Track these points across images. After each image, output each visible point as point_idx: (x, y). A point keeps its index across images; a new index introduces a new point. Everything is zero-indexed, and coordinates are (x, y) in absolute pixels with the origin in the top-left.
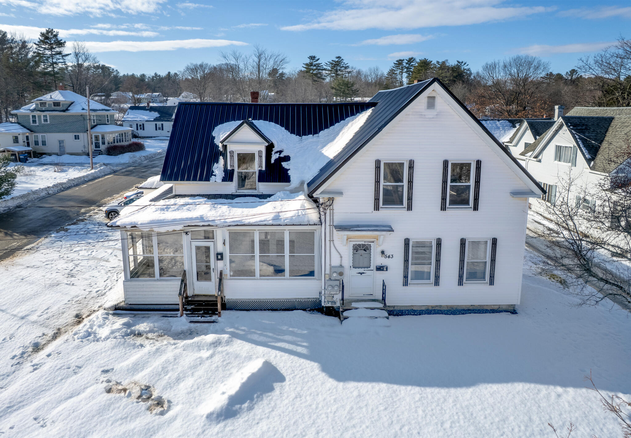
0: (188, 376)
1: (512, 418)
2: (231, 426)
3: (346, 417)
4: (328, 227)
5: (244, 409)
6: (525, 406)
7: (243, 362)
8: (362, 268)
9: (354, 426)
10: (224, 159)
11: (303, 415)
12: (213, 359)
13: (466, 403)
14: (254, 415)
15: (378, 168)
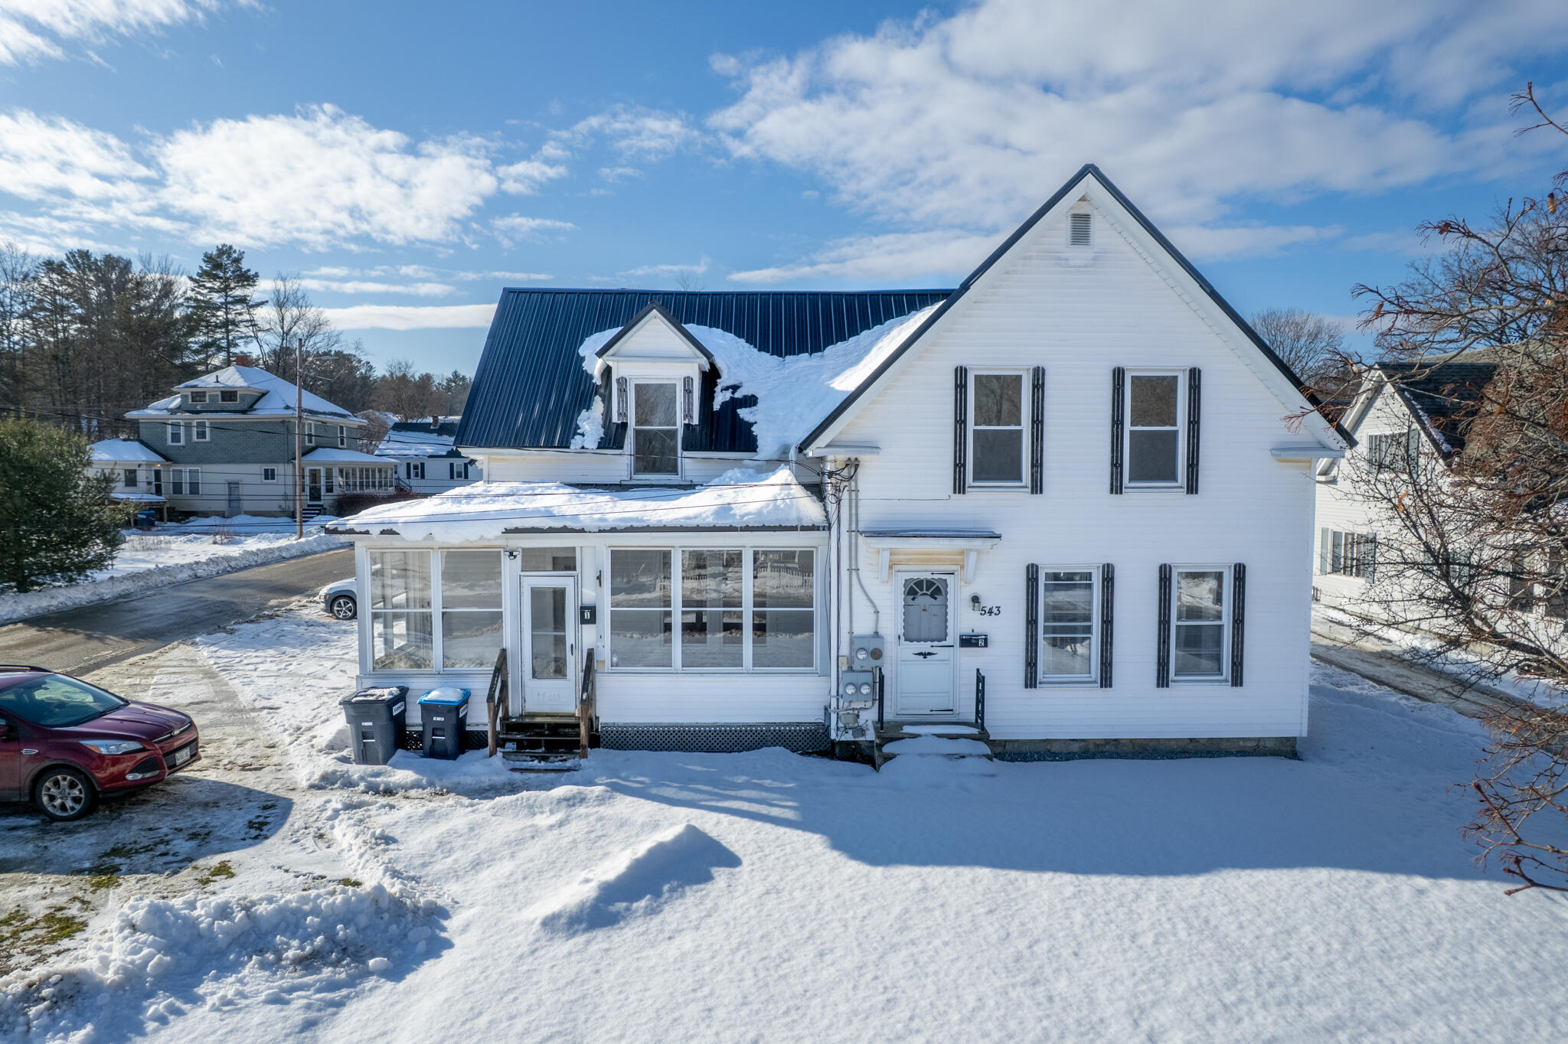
0: (500, 859)
1: (1307, 928)
2: (603, 941)
3: (891, 926)
4: (845, 536)
5: (636, 911)
6: (1339, 908)
7: (637, 835)
8: (925, 641)
9: (913, 942)
10: (603, 401)
11: (785, 923)
12: (564, 829)
13: (1191, 902)
14: (662, 923)
15: (960, 387)
